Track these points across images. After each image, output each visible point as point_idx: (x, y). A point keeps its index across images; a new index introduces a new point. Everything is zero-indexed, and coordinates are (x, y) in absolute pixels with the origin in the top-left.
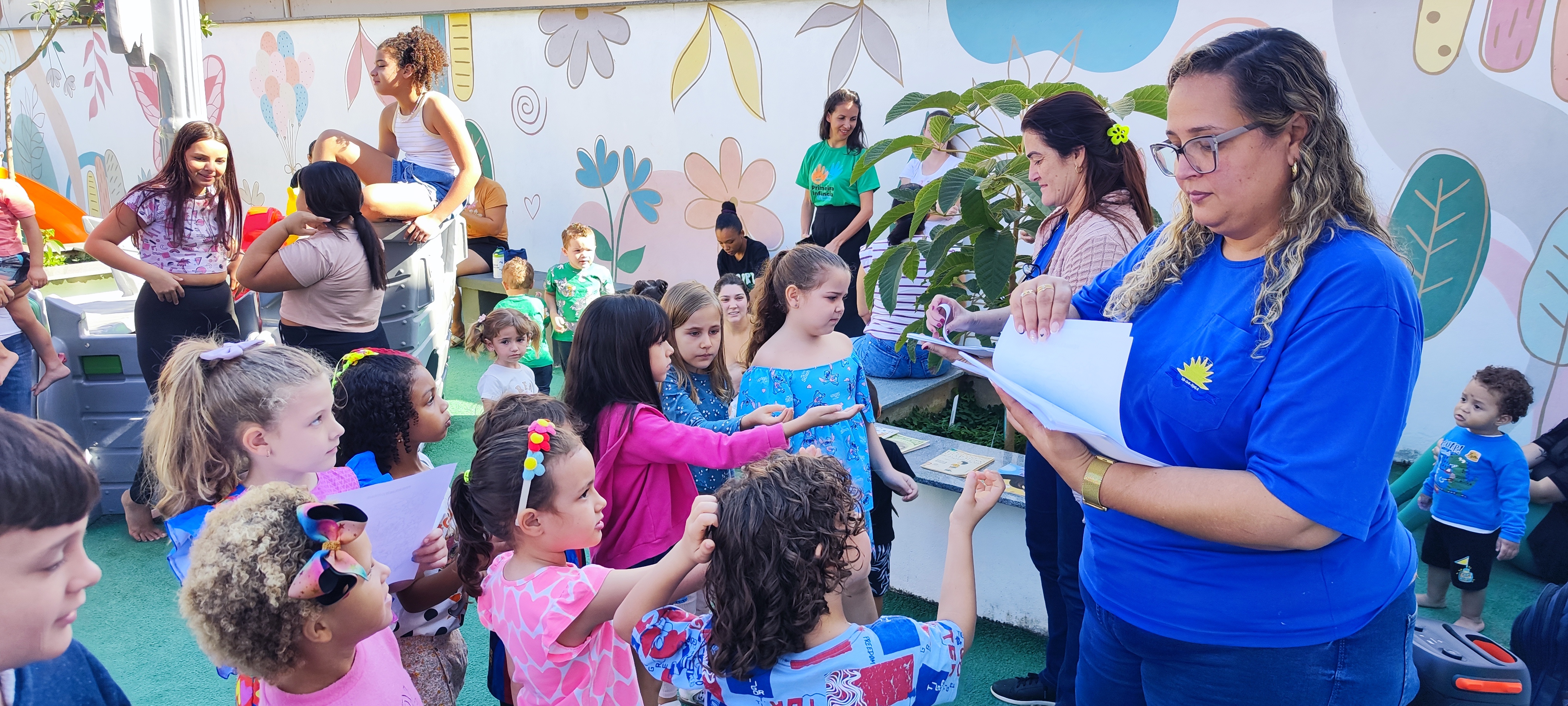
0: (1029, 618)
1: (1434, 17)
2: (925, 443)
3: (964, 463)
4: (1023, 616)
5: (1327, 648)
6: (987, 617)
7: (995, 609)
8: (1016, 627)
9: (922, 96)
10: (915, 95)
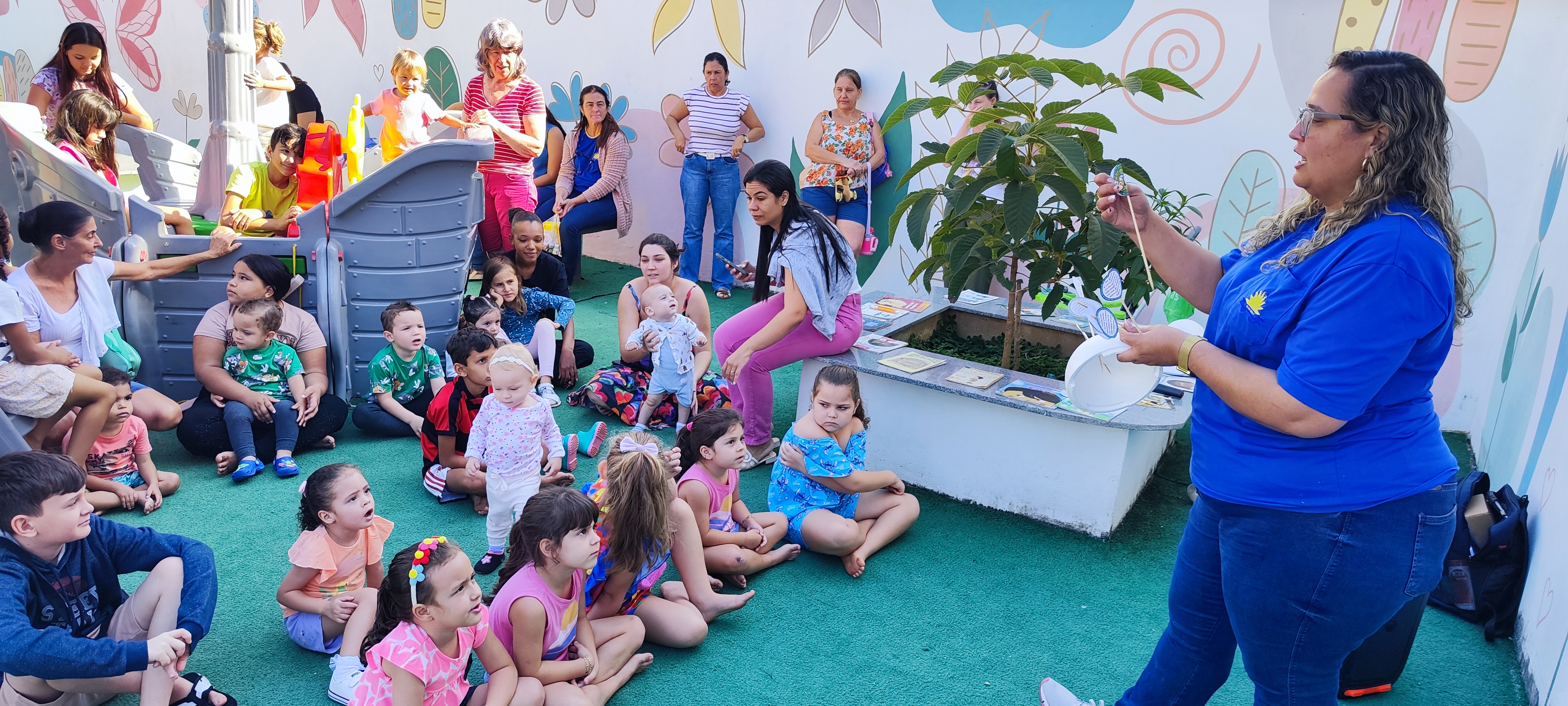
0: (1029, 507)
1: (1352, 22)
2: (943, 361)
3: (980, 378)
4: (1024, 505)
5: (1336, 516)
6: (991, 506)
7: (999, 499)
8: (1017, 515)
9: (966, 65)
10: (961, 63)
